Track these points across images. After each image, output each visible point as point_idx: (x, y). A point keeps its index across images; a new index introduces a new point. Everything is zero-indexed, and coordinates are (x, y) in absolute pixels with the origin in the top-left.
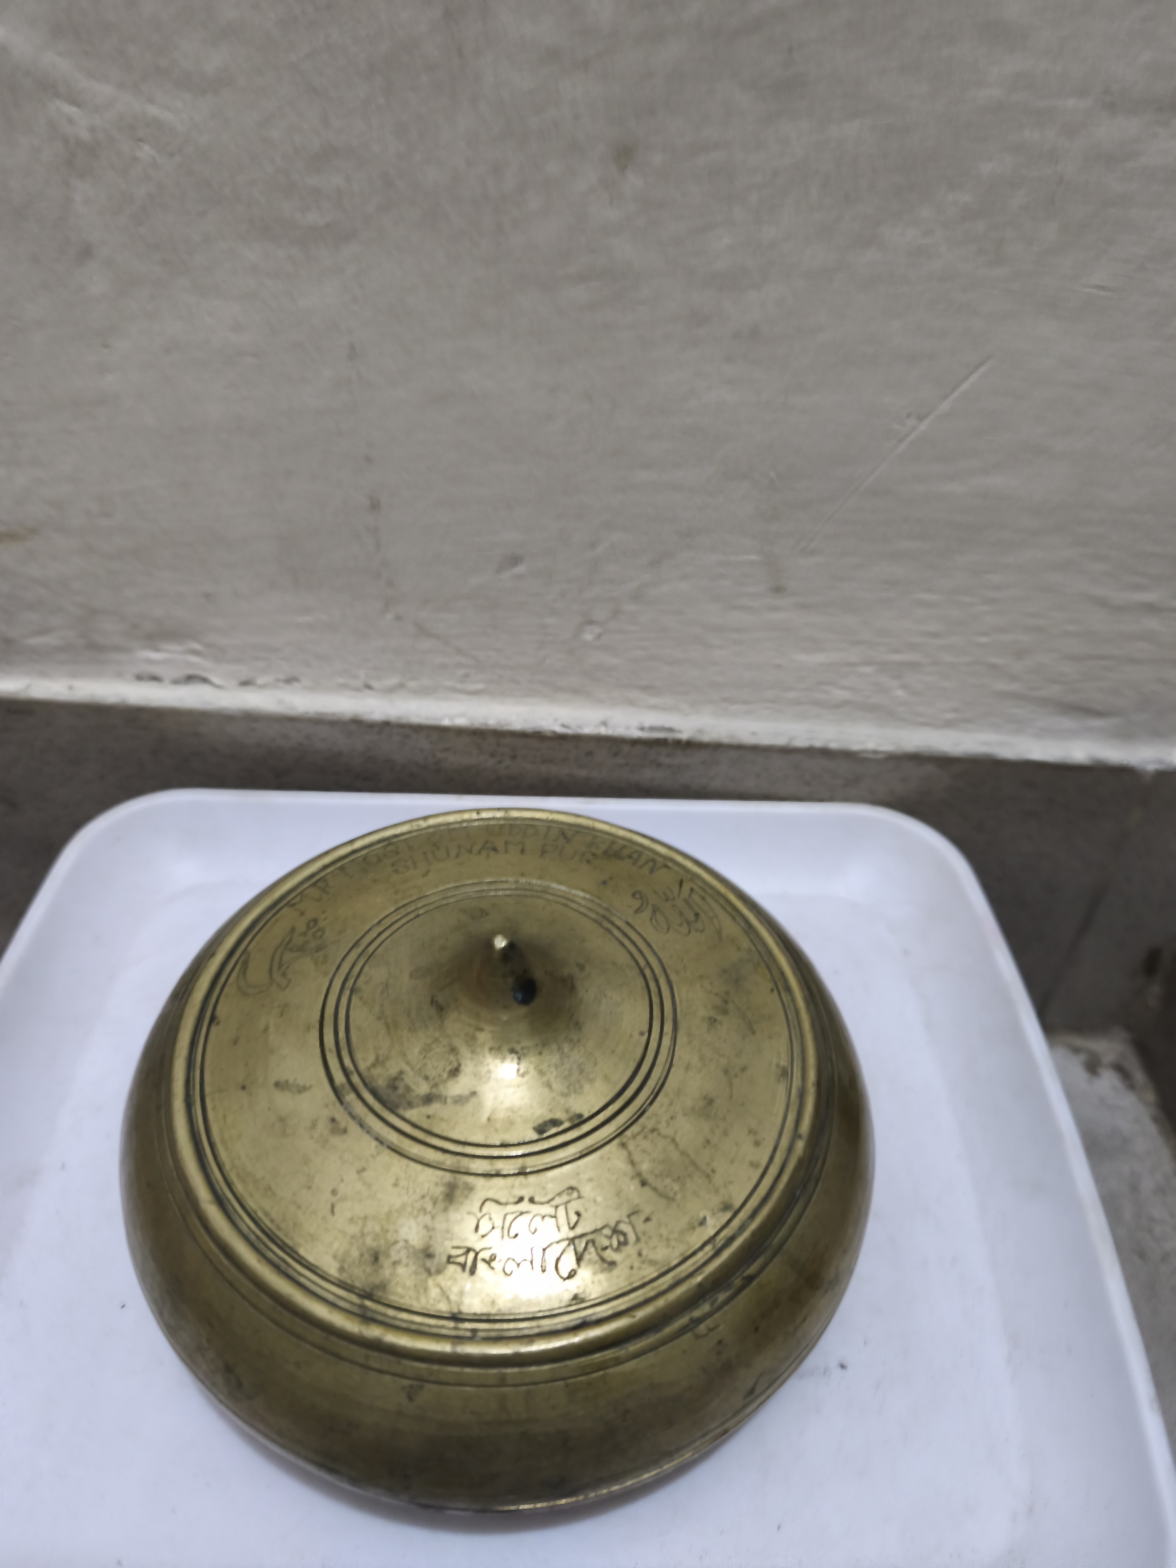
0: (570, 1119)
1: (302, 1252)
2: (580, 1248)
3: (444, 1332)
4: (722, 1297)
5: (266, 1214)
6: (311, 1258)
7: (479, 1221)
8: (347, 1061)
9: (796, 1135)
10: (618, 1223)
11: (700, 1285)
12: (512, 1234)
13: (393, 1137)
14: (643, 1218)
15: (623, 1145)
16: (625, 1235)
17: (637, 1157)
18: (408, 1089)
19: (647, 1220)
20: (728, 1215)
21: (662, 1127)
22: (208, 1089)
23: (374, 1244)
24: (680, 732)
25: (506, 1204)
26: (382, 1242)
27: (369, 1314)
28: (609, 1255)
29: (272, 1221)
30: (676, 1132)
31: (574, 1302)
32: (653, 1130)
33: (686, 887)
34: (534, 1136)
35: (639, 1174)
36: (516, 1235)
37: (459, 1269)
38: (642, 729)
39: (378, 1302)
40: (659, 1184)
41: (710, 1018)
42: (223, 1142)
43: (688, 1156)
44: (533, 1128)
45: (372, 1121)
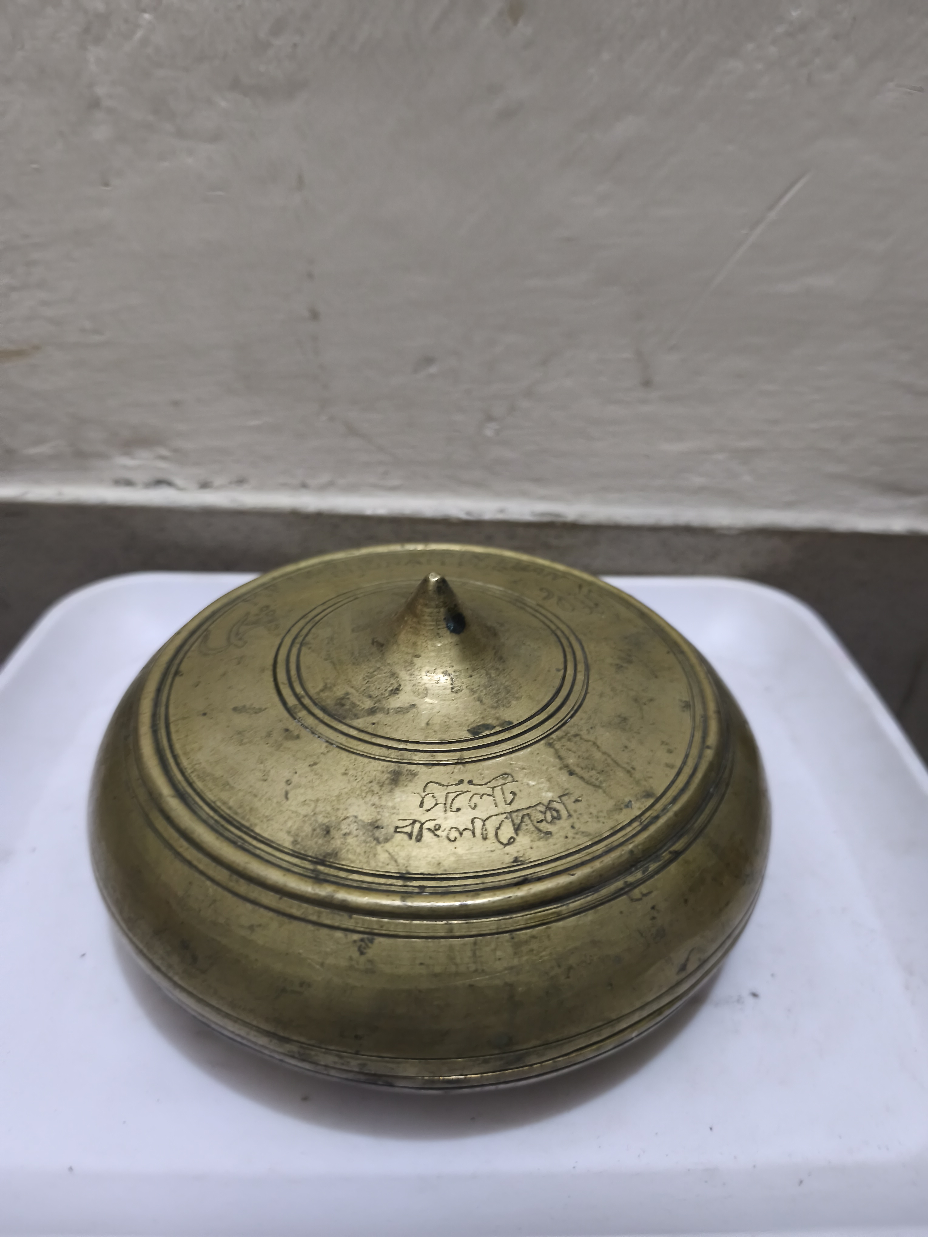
0: (501, 725)
1: (258, 830)
2: (517, 821)
3: (393, 888)
4: (653, 867)
5: (224, 803)
7: (423, 798)
8: (299, 690)
9: (704, 745)
10: (551, 801)
12: (454, 809)
13: (342, 739)
14: (573, 799)
15: (550, 745)
16: (557, 811)
17: (563, 753)
18: (354, 705)
19: (577, 801)
20: (651, 801)
21: (584, 733)
22: (172, 719)
23: (326, 821)
24: (566, 515)
25: (447, 786)
26: (333, 818)
27: (322, 877)
28: (544, 826)
29: (230, 808)
30: (596, 738)
31: (515, 864)
32: (576, 735)
34: (470, 736)
35: (567, 766)
36: (458, 810)
37: (406, 837)
38: (534, 514)
39: (330, 866)
40: (586, 776)
41: (617, 665)
42: (185, 754)
43: (609, 756)
44: (468, 730)
45: (322, 729)
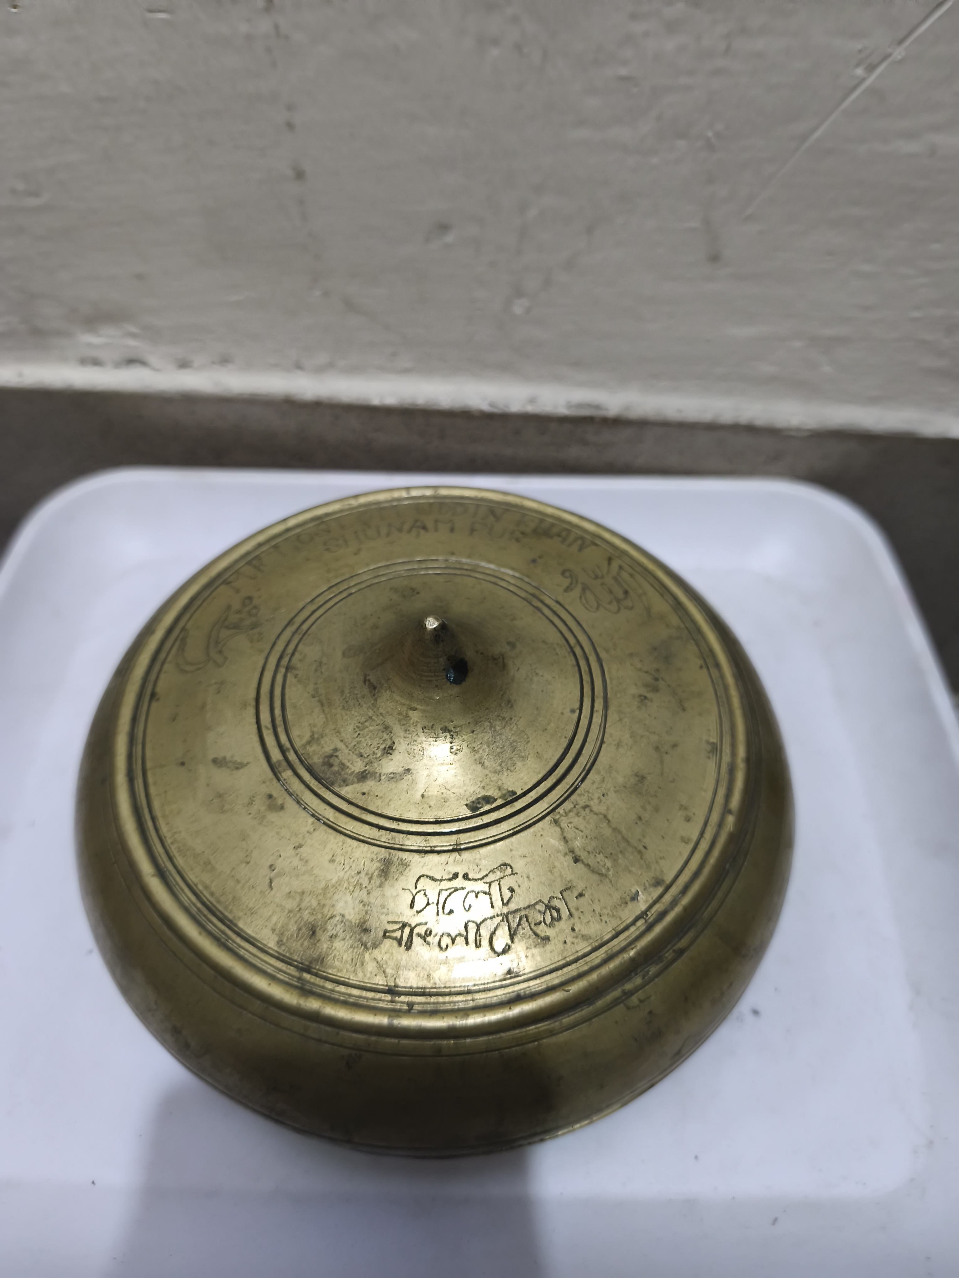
0: (503, 797)
1: (241, 924)
2: (514, 925)
3: (382, 1005)
4: (653, 970)
5: (206, 887)
6: (250, 931)
7: (414, 898)
8: (283, 738)
9: (726, 810)
10: (552, 898)
11: (632, 960)
12: (447, 910)
13: (330, 814)
14: (576, 894)
15: (556, 822)
16: (558, 910)
17: (569, 835)
18: (343, 766)
19: (581, 895)
20: (660, 890)
21: (594, 804)
22: (149, 764)
23: (311, 919)
24: (607, 410)
25: (441, 880)
26: (320, 916)
27: (307, 987)
28: (543, 930)
29: (212, 894)
30: (608, 809)
31: (509, 976)
32: (585, 807)
33: (615, 564)
34: (469, 813)
35: (572, 851)
36: (451, 912)
37: (395, 943)
38: (569, 406)
39: (316, 975)
40: (591, 861)
41: (640, 696)
42: (164, 817)
43: (620, 832)
44: (467, 805)
45: (308, 798)
